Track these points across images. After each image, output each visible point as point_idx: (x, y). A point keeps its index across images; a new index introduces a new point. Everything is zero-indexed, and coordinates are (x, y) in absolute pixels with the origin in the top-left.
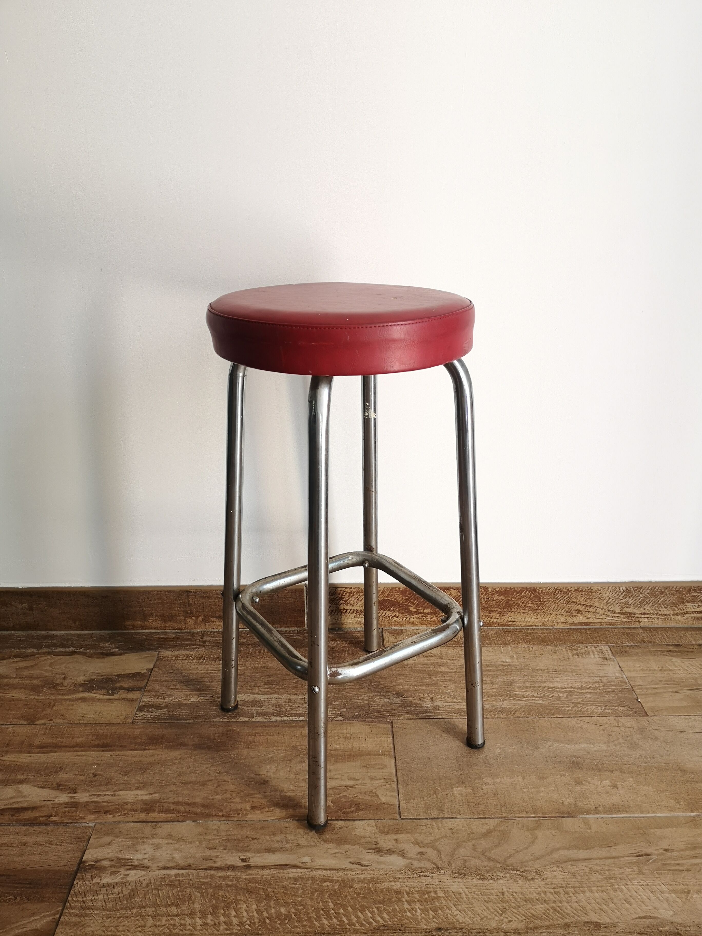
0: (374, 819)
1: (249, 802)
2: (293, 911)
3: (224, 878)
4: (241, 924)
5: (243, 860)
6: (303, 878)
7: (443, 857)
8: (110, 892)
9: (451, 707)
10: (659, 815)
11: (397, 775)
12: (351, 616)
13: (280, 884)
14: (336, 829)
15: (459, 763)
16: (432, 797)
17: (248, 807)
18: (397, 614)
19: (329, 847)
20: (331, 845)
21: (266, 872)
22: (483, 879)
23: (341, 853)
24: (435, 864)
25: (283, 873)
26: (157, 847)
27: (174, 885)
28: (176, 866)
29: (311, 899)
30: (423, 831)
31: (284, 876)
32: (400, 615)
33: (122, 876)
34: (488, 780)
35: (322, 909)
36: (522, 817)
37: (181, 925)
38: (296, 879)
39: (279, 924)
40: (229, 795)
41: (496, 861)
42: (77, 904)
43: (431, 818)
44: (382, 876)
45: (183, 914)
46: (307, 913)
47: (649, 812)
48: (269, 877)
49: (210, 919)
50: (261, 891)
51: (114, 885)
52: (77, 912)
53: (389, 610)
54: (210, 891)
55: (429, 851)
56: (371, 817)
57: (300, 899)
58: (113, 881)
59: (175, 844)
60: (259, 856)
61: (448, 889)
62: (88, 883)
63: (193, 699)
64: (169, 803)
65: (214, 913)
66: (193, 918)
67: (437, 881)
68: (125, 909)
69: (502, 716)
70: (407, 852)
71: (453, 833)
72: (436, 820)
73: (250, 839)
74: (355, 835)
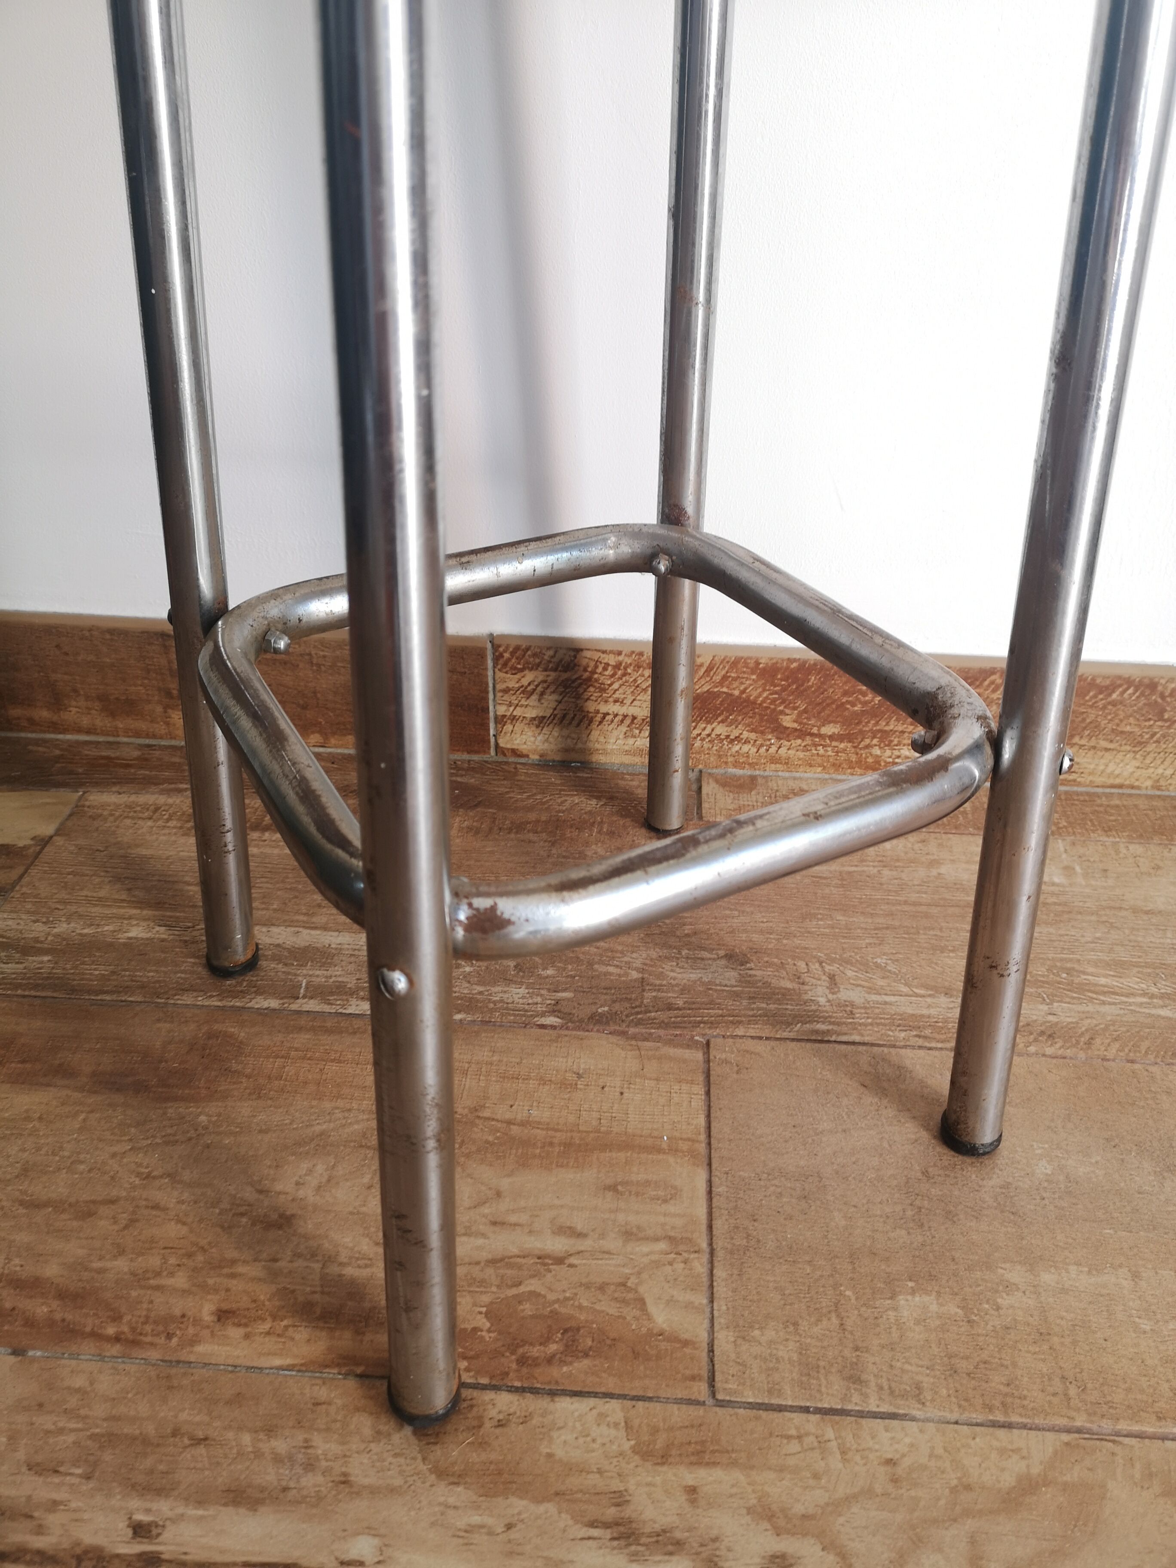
0: (623, 1397)
1: (216, 1291)
5: (140, 1530)
9: (892, 1010)
11: (710, 1227)
12: (615, 733)
14: (488, 1425)
15: (918, 1203)
16: (825, 1322)
17: (207, 1310)
18: (745, 735)
19: (451, 1501)
20: (460, 1495)
23: (491, 1533)
30: (791, 1461)
32: (753, 736)
34: (1016, 1275)
36: (1140, 1436)
40: (154, 1261)
43: (819, 1411)
53: (722, 721)
56: (611, 1384)
60: (201, 1518)
63: (137, 932)
69: (1049, 1051)
70: (729, 1550)
71: (895, 1480)
72: (837, 1418)
73: (186, 1441)
74: (550, 1456)
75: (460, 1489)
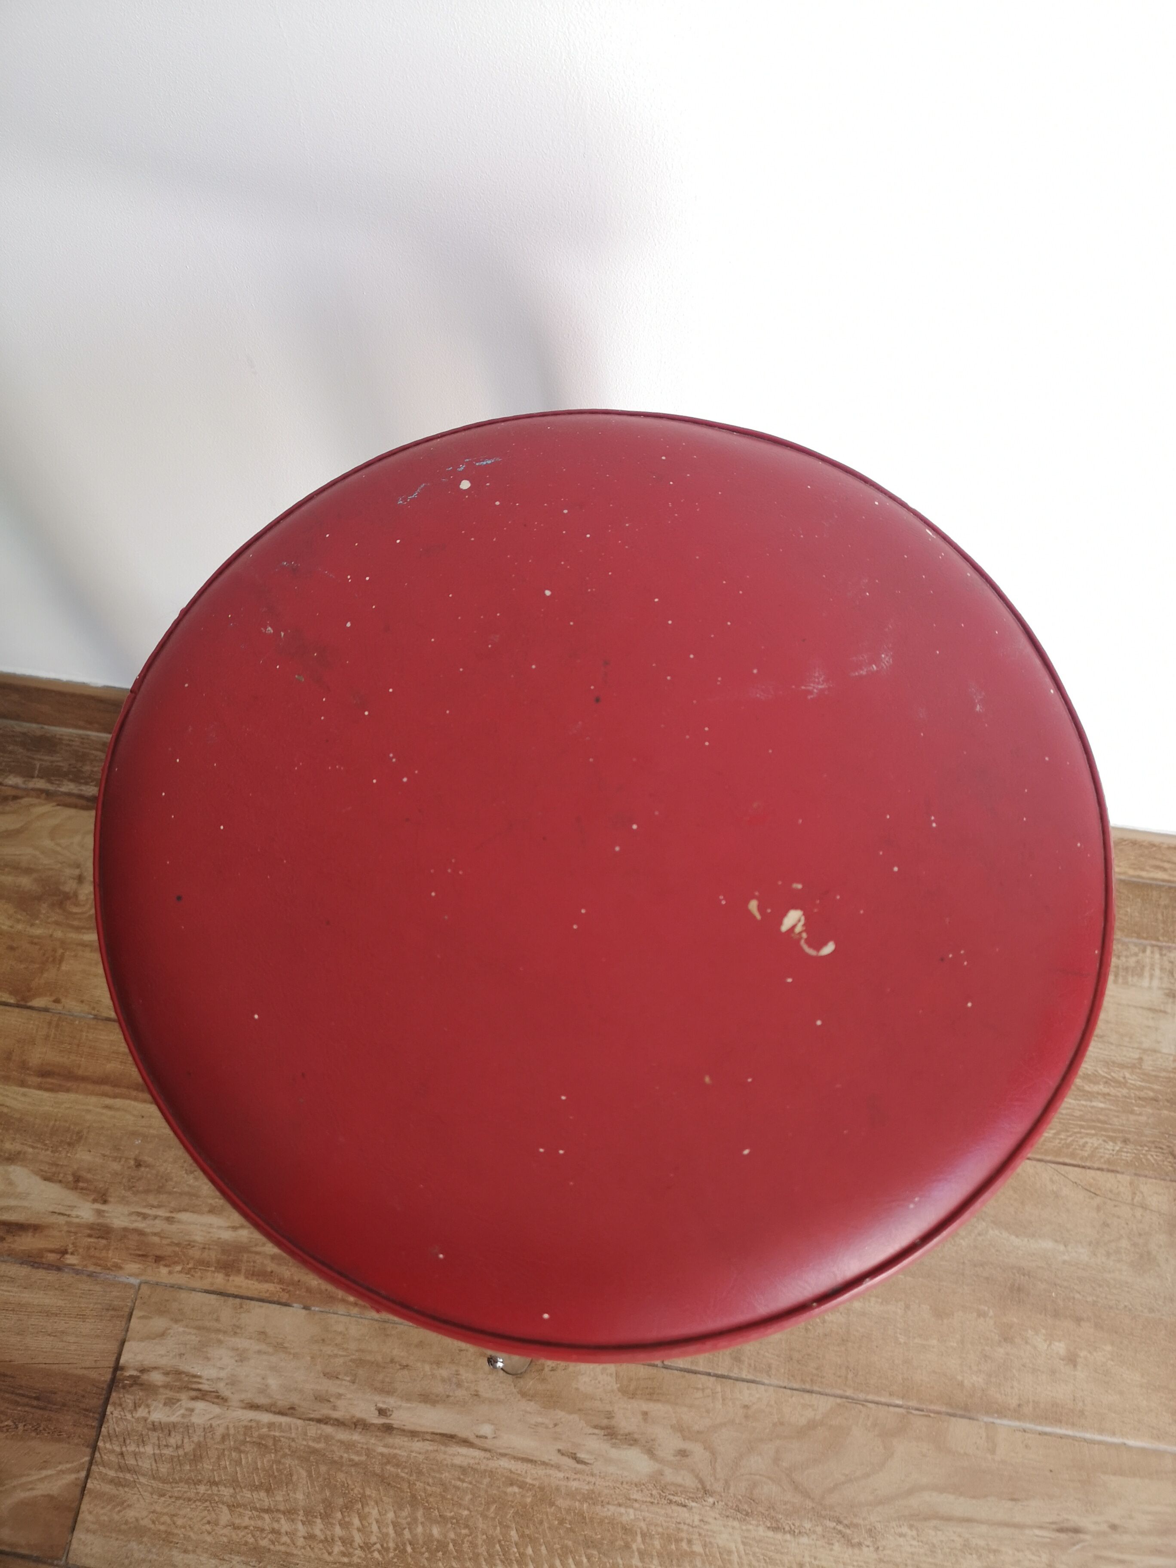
2: (452, 1535)
3: (349, 1446)
4: (367, 1547)
5: (382, 1412)
6: (475, 1470)
7: (719, 1470)
8: (164, 1443)
10: (1131, 1442)
13: (438, 1475)
14: (547, 1370)
19: (528, 1409)
20: (532, 1406)
21: (418, 1445)
22: (776, 1529)
23: (547, 1427)
24: (701, 1481)
25: (445, 1453)
26: (242, 1357)
27: (266, 1446)
28: (272, 1405)
29: (485, 1517)
30: (697, 1402)
31: (445, 1459)
33: (182, 1411)
35: (499, 1541)
36: (877, 1403)
37: (273, 1531)
38: (464, 1470)
39: (426, 1559)
41: (806, 1495)
42: (113, 1458)
43: (717, 1376)
44: (606, 1491)
45: (278, 1511)
46: (473, 1545)
48: (421, 1458)
49: (318, 1528)
50: (405, 1486)
51: (168, 1429)
52: (112, 1473)
54: (323, 1469)
55: (697, 1450)
57: (466, 1513)
58: (168, 1420)
59: (271, 1354)
60: (410, 1408)
61: (712, 1540)
62: (129, 1416)
64: (265, 1256)
65: (326, 1516)
66: (293, 1520)
67: (697, 1518)
68: (187, 1482)
70: (659, 1445)
71: (746, 1417)
72: (724, 1380)
73: (398, 1367)
74: (577, 1389)
75: (532, 1403)
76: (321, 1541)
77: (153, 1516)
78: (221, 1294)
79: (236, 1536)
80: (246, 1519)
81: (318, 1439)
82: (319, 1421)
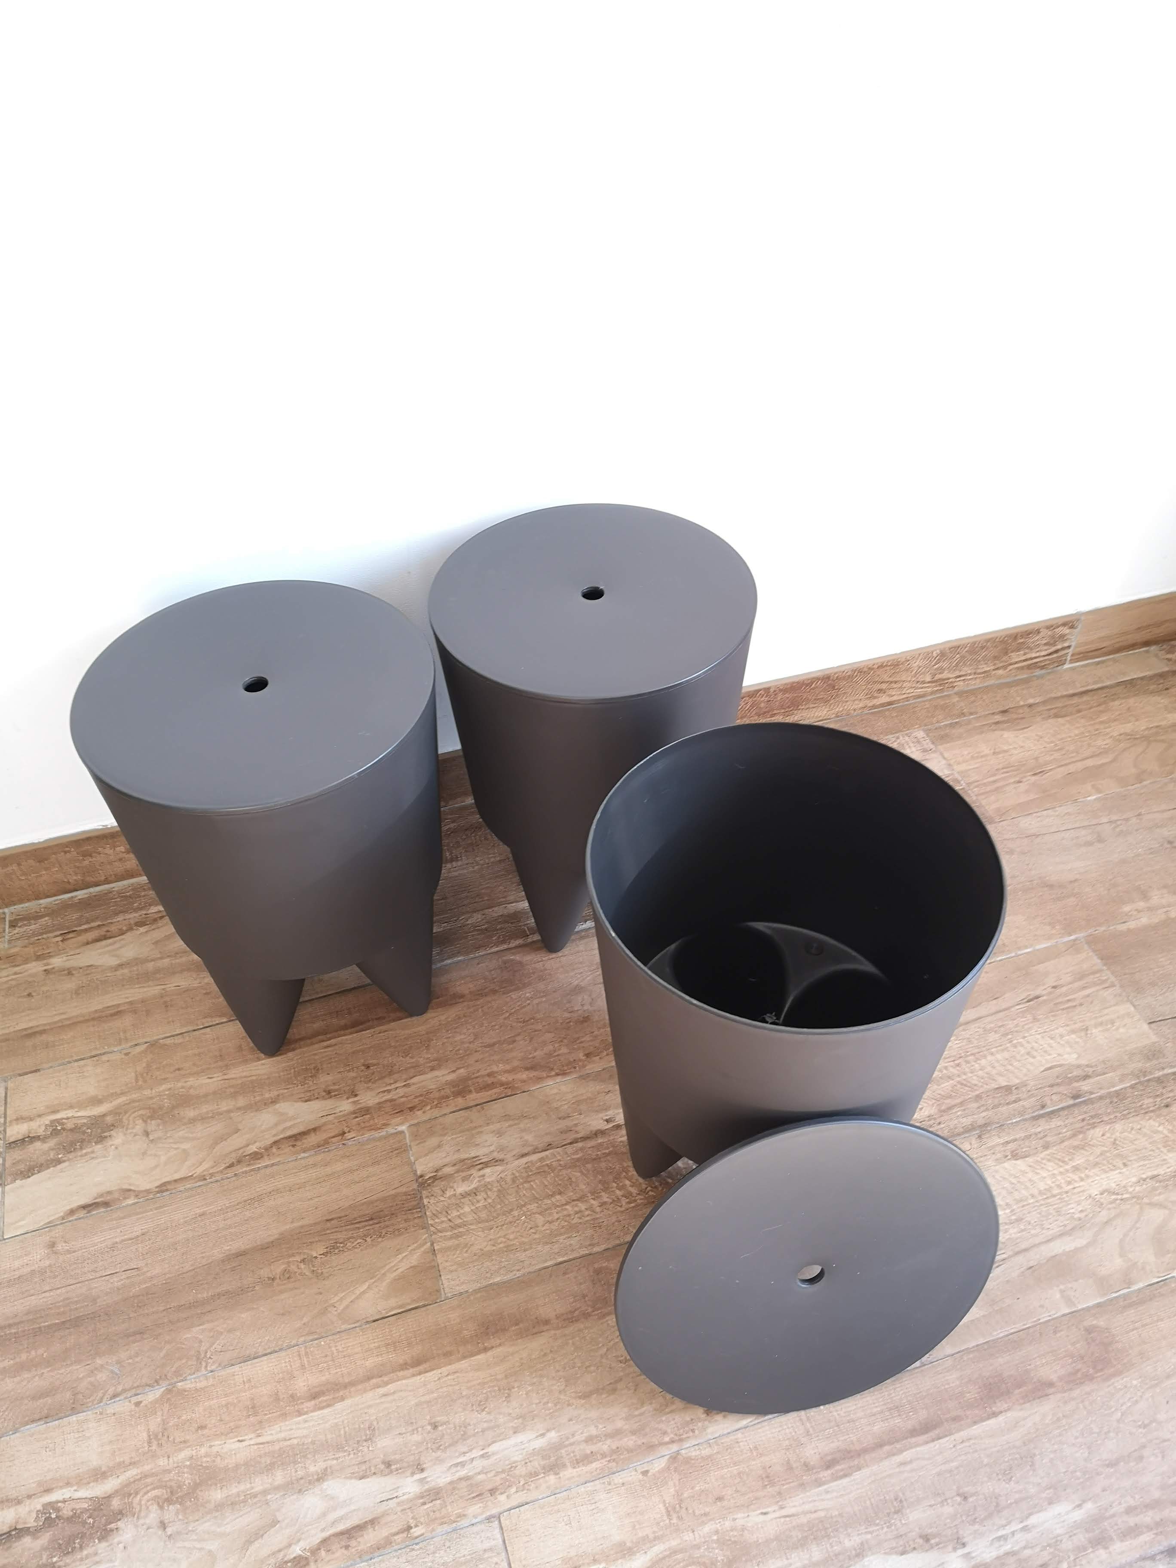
3: (597, 1147)
8: (475, 1200)
10: (1038, 947)
26: (500, 1134)
27: (544, 1172)
28: (535, 1149)
33: (478, 1179)
37: (577, 1213)
42: (444, 1225)
45: (574, 1200)
47: (1026, 947)
51: (475, 1192)
54: (589, 1166)
58: (470, 1188)
59: (519, 1124)
62: (442, 1199)
64: (483, 1076)
68: (504, 1214)
76: (611, 1203)
77: (492, 1242)
78: (466, 1109)
79: (555, 1226)
80: (555, 1214)
81: (576, 1152)
82: (571, 1143)
